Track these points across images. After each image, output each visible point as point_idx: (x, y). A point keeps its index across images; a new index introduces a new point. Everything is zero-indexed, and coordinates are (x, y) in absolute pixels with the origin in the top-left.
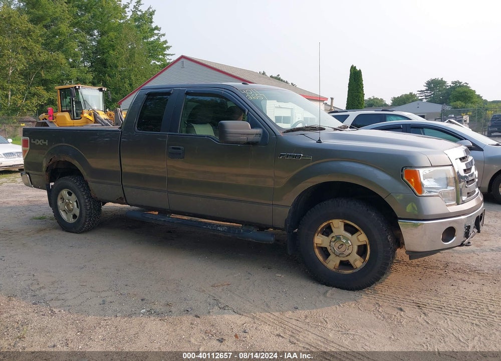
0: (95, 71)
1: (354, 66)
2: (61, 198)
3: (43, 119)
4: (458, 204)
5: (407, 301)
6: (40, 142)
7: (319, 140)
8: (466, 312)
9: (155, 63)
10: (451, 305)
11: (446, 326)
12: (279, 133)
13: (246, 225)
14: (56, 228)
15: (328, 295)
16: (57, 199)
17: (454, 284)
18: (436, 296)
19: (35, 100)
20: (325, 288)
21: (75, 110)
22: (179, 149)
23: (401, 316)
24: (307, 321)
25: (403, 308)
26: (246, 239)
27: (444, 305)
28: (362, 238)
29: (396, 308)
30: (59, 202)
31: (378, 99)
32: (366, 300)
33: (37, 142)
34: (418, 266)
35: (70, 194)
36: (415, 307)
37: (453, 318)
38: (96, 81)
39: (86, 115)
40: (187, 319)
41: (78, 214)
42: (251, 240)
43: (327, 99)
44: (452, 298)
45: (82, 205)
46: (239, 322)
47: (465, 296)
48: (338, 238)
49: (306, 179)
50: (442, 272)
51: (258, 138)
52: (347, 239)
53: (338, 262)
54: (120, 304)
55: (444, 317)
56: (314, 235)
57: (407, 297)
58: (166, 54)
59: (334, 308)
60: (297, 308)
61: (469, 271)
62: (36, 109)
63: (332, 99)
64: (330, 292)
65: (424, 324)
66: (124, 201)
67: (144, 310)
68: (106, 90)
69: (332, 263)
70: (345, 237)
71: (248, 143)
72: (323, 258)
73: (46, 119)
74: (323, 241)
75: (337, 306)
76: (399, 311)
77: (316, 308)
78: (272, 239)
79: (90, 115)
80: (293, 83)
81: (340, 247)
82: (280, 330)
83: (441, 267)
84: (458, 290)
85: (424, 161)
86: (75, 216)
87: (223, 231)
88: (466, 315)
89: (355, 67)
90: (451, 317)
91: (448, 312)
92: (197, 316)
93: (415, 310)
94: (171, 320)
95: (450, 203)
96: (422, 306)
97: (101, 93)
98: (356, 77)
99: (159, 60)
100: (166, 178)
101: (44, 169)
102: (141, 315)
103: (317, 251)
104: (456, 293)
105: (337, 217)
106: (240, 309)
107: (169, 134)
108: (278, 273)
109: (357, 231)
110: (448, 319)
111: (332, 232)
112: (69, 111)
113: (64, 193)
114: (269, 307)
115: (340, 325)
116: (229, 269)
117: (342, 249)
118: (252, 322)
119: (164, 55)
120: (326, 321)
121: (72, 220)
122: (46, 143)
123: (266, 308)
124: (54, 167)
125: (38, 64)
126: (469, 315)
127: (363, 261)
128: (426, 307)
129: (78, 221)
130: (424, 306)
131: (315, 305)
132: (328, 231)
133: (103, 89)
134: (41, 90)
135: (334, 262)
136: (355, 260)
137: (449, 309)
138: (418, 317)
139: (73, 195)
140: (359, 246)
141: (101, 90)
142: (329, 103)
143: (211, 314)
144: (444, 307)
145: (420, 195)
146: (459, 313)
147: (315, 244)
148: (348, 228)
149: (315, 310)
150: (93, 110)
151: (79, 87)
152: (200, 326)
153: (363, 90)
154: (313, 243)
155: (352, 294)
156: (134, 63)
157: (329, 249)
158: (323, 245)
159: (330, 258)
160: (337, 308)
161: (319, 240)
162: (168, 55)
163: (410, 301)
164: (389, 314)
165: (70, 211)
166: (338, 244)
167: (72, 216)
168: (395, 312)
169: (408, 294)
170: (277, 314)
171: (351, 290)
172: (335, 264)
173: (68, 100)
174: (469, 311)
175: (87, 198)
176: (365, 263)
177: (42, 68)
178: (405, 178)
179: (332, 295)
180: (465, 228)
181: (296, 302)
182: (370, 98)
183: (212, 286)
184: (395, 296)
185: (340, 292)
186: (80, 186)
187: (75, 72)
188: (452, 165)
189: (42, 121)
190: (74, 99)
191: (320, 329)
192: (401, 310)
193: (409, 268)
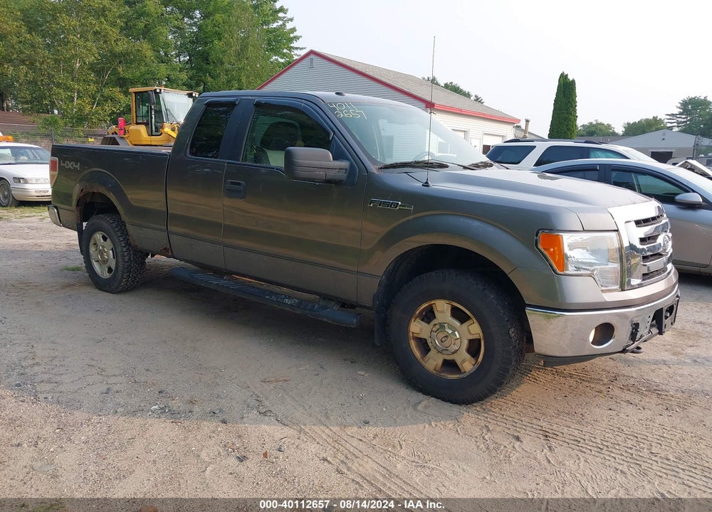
0: (192, 68)
1: (565, 73)
2: (95, 244)
3: (113, 134)
4: (623, 290)
5: (532, 427)
6: (70, 165)
7: (427, 183)
8: (614, 450)
9: (277, 60)
10: (595, 438)
11: (574, 468)
12: (373, 169)
13: (324, 298)
14: (87, 284)
15: (420, 407)
16: (88, 245)
17: (613, 407)
18: (579, 423)
19: (108, 107)
20: (421, 396)
21: (153, 122)
22: (239, 184)
23: (514, 447)
24: (374, 442)
25: (521, 435)
26: (320, 319)
27: (587, 437)
28: (474, 330)
29: (513, 435)
30: (92, 249)
31: (603, 124)
32: (472, 420)
33: (67, 165)
34: (571, 376)
35: (105, 239)
36: (541, 436)
37: (590, 458)
38: (193, 83)
39: (167, 130)
40: (208, 426)
41: (113, 268)
42: (326, 320)
43: (519, 121)
44: (602, 429)
45: (119, 255)
46: (278, 435)
47: (623, 428)
48: (442, 326)
49: (407, 237)
50: (603, 388)
51: (342, 176)
52: (454, 329)
53: (440, 362)
54: (129, 395)
55: (577, 455)
56: (410, 320)
57: (534, 421)
58: (293, 48)
59: (421, 427)
60: (368, 423)
61: (646, 390)
62: (109, 119)
63: (527, 121)
64: (424, 403)
65: (543, 462)
66: (170, 254)
67: (156, 407)
68: (197, 96)
69: (433, 362)
70: (451, 327)
71: (329, 181)
72: (421, 353)
73: (116, 134)
74: (421, 329)
75: (427, 426)
76: (514, 441)
77: (395, 423)
78: (355, 321)
79: (173, 130)
80: (477, 95)
81: (443, 340)
82: (331, 452)
83: (606, 381)
84: (616, 418)
85: (572, 221)
86: (110, 270)
87: (292, 305)
88: (613, 455)
89: (567, 75)
90: (587, 456)
91: (587, 448)
92: (224, 422)
93: (538, 441)
94: (187, 423)
95: (610, 288)
96: (551, 436)
97: (191, 100)
98: (566, 90)
99: (284, 55)
100: (221, 224)
101: (74, 203)
102: (150, 413)
103: (413, 344)
104: (612, 421)
105: (442, 296)
106: (287, 417)
107: (228, 163)
108: (362, 370)
109: (469, 318)
110: (582, 459)
111: (435, 318)
112: (146, 124)
113: (98, 236)
114: (328, 418)
115: (419, 453)
116: (296, 358)
117: (447, 343)
118: (297, 437)
119: (290, 49)
120: (401, 445)
121: (106, 275)
122: (78, 166)
123: (323, 419)
124: (88, 200)
125: (114, 55)
126: (617, 456)
127: (474, 363)
128: (558, 438)
129: (114, 277)
130: (554, 436)
131: (395, 420)
132: (429, 316)
133: (194, 95)
134: (116, 92)
135: (436, 360)
136: (464, 361)
137: (591, 444)
138: (538, 451)
139: (108, 240)
140: (471, 341)
141: (190, 95)
142: (523, 127)
143: (245, 420)
144: (585, 440)
145: (560, 273)
146: (604, 451)
147: (411, 334)
148: (456, 314)
149: (392, 428)
150: (178, 123)
151: (160, 90)
152: (222, 436)
153: (575, 111)
154: (408, 332)
155: (455, 409)
156: (247, 58)
157: (429, 341)
158: (421, 336)
159: (430, 354)
160: (425, 427)
161: (417, 327)
162: (297, 48)
163: (537, 427)
164: (496, 443)
165: (105, 262)
166: (441, 335)
167: (107, 269)
168: (506, 442)
169: (538, 415)
170: (335, 429)
171: (456, 403)
172: (436, 363)
173: (145, 109)
174: (620, 450)
175: (125, 247)
176: (476, 366)
177: (120, 62)
178: (540, 247)
179: (426, 407)
180: (632, 325)
181: (371, 413)
182: (591, 123)
183: (262, 381)
184: (517, 417)
185: (439, 404)
186: (117, 229)
187: (163, 70)
188: (617, 231)
189: (111, 136)
190: (153, 107)
191: (387, 456)
192: (518, 439)
193: (557, 378)
